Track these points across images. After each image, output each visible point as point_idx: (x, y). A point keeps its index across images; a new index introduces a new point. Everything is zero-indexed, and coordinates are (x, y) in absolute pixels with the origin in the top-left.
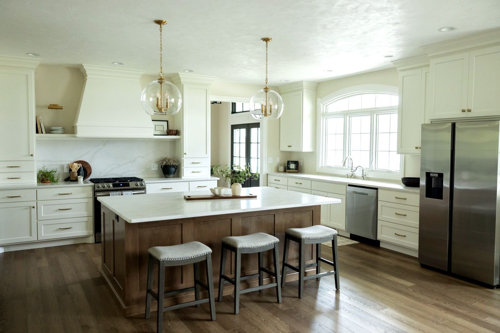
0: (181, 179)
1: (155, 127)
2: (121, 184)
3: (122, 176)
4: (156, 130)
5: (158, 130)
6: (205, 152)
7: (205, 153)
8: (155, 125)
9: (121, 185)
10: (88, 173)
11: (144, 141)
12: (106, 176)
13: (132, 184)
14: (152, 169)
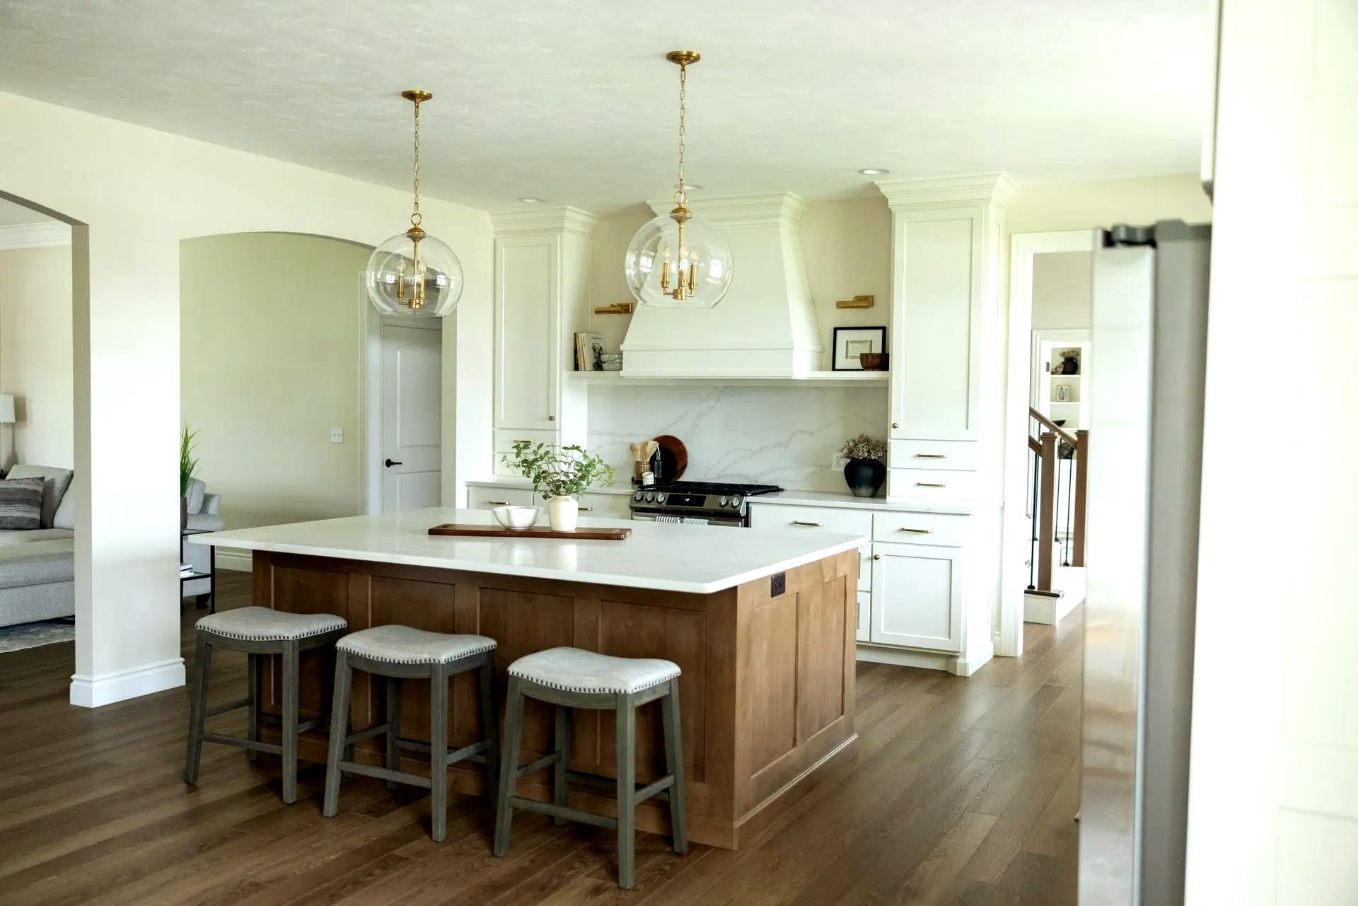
0: (885, 503)
1: (847, 347)
2: (688, 497)
3: (756, 481)
4: (850, 354)
5: (853, 354)
6: (964, 423)
7: (964, 427)
8: (847, 341)
9: (688, 500)
10: (678, 469)
11: (815, 388)
12: (720, 478)
13: (711, 502)
14: (834, 468)
